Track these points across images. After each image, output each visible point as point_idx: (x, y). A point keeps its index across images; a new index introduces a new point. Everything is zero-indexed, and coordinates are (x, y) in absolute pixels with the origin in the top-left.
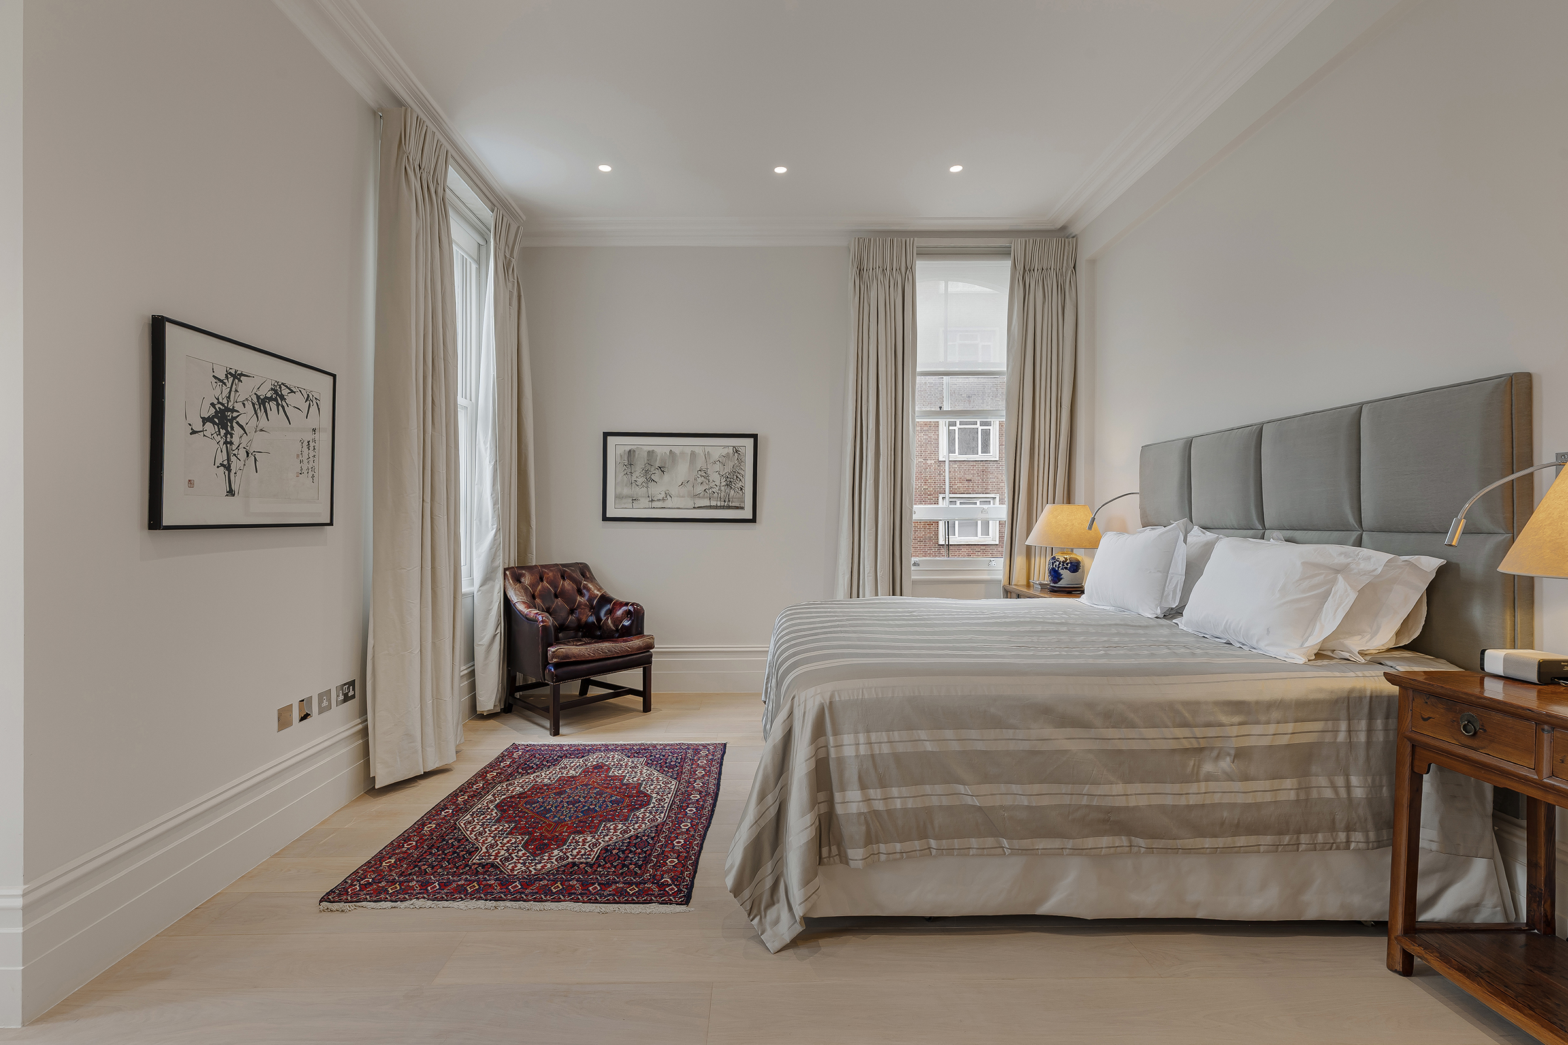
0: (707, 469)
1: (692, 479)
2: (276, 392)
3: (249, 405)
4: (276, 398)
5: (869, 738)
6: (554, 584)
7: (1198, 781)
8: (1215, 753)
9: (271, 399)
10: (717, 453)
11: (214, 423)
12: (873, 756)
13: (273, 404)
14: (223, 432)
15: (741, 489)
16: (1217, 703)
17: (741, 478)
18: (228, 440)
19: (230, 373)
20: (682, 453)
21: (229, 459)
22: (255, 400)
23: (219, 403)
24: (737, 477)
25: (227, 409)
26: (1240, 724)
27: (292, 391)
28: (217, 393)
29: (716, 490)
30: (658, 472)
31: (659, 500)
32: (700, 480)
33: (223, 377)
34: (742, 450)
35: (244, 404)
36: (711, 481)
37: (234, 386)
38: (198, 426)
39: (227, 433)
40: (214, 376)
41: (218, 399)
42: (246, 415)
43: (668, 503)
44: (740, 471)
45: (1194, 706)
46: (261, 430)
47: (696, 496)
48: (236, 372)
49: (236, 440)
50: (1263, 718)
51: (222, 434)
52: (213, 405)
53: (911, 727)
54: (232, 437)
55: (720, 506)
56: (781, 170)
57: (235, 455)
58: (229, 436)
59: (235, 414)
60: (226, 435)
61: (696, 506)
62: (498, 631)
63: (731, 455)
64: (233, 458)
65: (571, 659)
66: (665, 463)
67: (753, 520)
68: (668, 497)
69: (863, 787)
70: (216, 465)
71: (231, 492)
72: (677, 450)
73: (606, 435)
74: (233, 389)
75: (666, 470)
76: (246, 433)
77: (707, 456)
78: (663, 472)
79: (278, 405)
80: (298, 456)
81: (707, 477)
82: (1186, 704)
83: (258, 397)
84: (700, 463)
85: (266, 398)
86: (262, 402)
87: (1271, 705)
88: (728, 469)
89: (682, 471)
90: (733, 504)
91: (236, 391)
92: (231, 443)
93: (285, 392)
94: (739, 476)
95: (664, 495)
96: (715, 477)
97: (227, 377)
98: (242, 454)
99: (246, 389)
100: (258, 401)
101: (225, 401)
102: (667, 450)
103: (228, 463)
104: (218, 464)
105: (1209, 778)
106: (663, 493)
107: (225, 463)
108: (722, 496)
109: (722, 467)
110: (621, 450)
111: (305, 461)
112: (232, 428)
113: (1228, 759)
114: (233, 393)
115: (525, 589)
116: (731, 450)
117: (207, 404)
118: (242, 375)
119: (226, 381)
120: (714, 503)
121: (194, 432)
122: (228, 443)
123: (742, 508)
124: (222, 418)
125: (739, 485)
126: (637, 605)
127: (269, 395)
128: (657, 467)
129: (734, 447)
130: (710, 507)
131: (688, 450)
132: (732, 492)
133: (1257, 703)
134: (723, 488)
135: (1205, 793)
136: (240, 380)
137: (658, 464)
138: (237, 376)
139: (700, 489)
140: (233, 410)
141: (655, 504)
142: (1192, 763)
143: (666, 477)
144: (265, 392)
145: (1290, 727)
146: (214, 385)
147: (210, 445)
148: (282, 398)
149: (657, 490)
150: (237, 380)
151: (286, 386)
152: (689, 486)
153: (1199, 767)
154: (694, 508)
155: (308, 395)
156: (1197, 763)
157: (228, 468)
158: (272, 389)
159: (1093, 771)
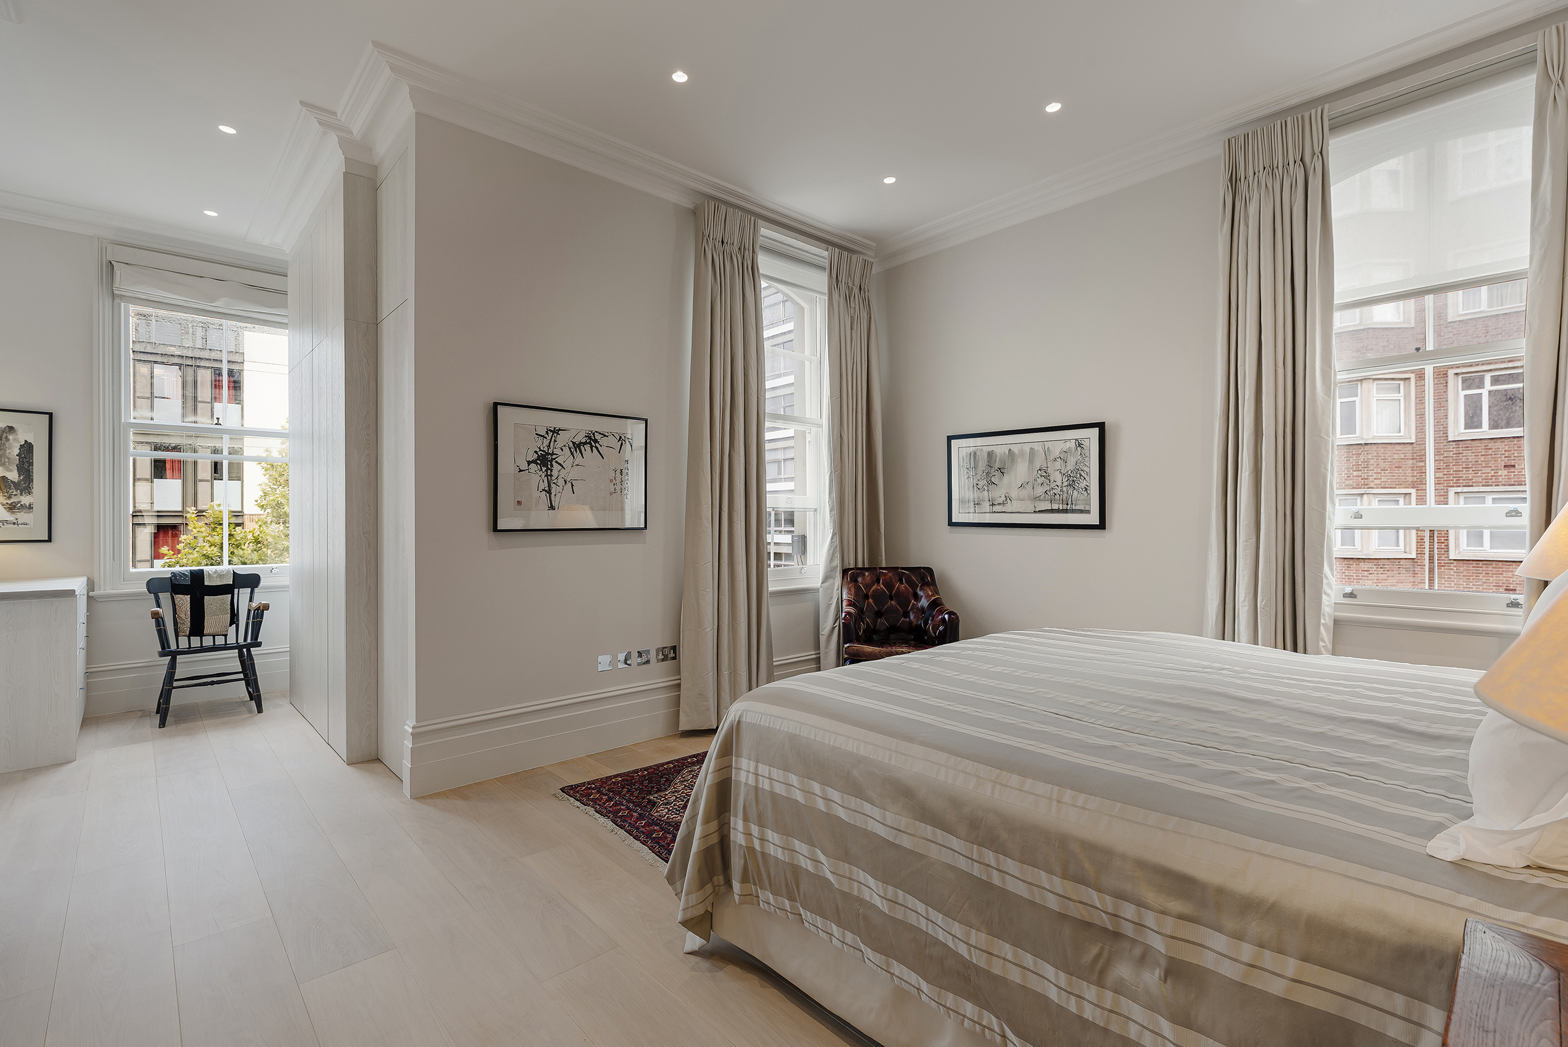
0: (1047, 468)
1: (1031, 481)
2: (590, 438)
3: (566, 450)
4: (590, 442)
5: (757, 768)
6: (889, 586)
7: (1100, 983)
8: (1137, 952)
9: (586, 443)
10: (1057, 449)
11: (537, 464)
12: (756, 788)
13: (587, 447)
14: (544, 469)
15: (1086, 490)
16: (1141, 864)
17: (1085, 476)
18: (549, 474)
19: (550, 430)
20: (1022, 452)
21: (549, 486)
22: (571, 445)
23: (540, 450)
24: (1081, 475)
25: (548, 454)
26: (1180, 917)
27: (605, 436)
28: (539, 444)
29: (1057, 491)
30: (998, 474)
31: (999, 504)
32: (1040, 480)
33: (543, 433)
34: (1086, 443)
35: (562, 450)
36: (1052, 481)
37: (553, 438)
38: (524, 466)
39: (548, 469)
40: (536, 434)
41: (540, 448)
42: (564, 457)
43: (1008, 508)
44: (1084, 468)
45: (1102, 855)
46: (577, 465)
47: (1037, 499)
48: (555, 429)
49: (555, 473)
50: (1230, 924)
51: (544, 470)
52: (536, 452)
53: (786, 768)
54: (551, 471)
55: (1063, 510)
56: (1053, 108)
57: (554, 483)
58: (549, 471)
59: (554, 457)
60: (546, 471)
61: (1037, 510)
62: (837, 624)
63: (1073, 450)
64: (553, 485)
65: (862, 657)
66: (1005, 464)
67: (1102, 526)
68: (1008, 500)
69: (746, 819)
70: (539, 490)
71: (552, 507)
72: (1015, 449)
73: (950, 438)
74: (553, 440)
75: (1005, 471)
76: (563, 468)
77: (1047, 452)
78: (1003, 473)
79: (592, 447)
80: (611, 481)
81: (1047, 477)
82: (1090, 847)
83: (574, 443)
84: (1039, 462)
85: (581, 443)
86: (578, 446)
87: (1249, 906)
88: (1071, 466)
89: (1021, 471)
90: (1078, 507)
91: (555, 441)
92: (551, 475)
93: (598, 437)
94: (1083, 474)
95: (1003, 498)
96: (1057, 477)
97: (547, 433)
98: (561, 482)
99: (563, 439)
100: (574, 446)
101: (546, 449)
102: (1005, 449)
103: (549, 488)
104: (540, 489)
105: (1119, 989)
106: (1003, 496)
107: (547, 489)
108: (1064, 498)
109: (1063, 465)
110: (964, 452)
111: (619, 484)
112: (552, 466)
113: (1158, 973)
114: (552, 443)
115: (858, 589)
116: (1072, 444)
117: (531, 452)
118: (560, 430)
119: (546, 436)
120: (1055, 507)
121: (521, 471)
122: (549, 475)
123: (1088, 512)
124: (544, 460)
125: (1083, 484)
126: (955, 614)
127: (584, 441)
128: (997, 469)
129: (1076, 440)
130: (1052, 511)
131: (1027, 448)
132: (1075, 493)
133: (1221, 891)
134: (1065, 489)
135: (1111, 1011)
136: (558, 434)
137: (997, 465)
138: (556, 432)
139: (1040, 491)
140: (553, 454)
141: (996, 508)
142: (1095, 950)
143: (1006, 478)
144: (580, 438)
145: (1291, 966)
146: (537, 439)
147: (536, 477)
148: (596, 441)
149: (999, 494)
150: (555, 434)
151: (600, 433)
152: (1029, 487)
153: (1108, 963)
154: (1035, 512)
155: (621, 437)
156: (1106, 954)
157: (549, 492)
158: (586, 436)
159: (949, 897)
